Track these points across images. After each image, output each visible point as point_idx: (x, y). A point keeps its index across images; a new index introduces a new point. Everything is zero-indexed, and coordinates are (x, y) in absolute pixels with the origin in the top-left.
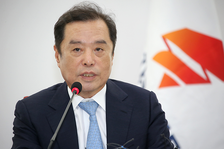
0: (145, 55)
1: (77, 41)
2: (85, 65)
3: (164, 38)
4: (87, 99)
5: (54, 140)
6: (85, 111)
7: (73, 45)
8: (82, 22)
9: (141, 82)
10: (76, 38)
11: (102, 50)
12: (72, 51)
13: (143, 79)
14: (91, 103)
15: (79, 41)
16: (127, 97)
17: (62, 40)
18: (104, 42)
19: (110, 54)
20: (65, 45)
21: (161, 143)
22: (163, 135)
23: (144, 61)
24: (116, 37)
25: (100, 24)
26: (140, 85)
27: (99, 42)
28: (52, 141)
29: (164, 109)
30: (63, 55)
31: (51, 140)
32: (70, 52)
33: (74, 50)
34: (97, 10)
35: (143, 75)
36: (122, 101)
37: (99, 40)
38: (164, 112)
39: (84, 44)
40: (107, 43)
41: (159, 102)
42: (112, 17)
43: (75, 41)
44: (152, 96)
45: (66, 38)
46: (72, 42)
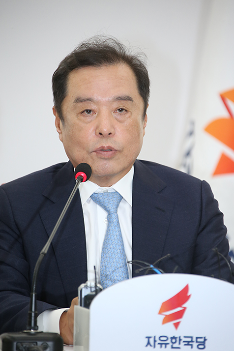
0: (193, 123)
1: (86, 98)
2: (100, 136)
3: (223, 98)
4: (105, 189)
5: (46, 252)
6: (101, 206)
7: (80, 104)
8: (94, 68)
9: (184, 165)
10: (84, 93)
11: (126, 111)
12: (80, 115)
13: (188, 161)
14: (111, 195)
15: (89, 97)
16: (165, 187)
17: (64, 97)
18: (129, 99)
19: (140, 117)
20: (68, 104)
21: (215, 260)
22: (216, 250)
23: (191, 133)
24: (148, 91)
25: (123, 71)
26: (183, 170)
27: (120, 99)
28: (43, 253)
29: (221, 208)
30: (65, 121)
31: (41, 252)
32: (77, 115)
33: (83, 112)
34: (117, 49)
35: (188, 154)
36: (158, 193)
37: (120, 96)
38: (222, 214)
39: (97, 103)
40: (134, 99)
41: (215, 198)
42: (142, 58)
43: (83, 98)
44: (204, 187)
45: (69, 95)
46: (79, 100)
